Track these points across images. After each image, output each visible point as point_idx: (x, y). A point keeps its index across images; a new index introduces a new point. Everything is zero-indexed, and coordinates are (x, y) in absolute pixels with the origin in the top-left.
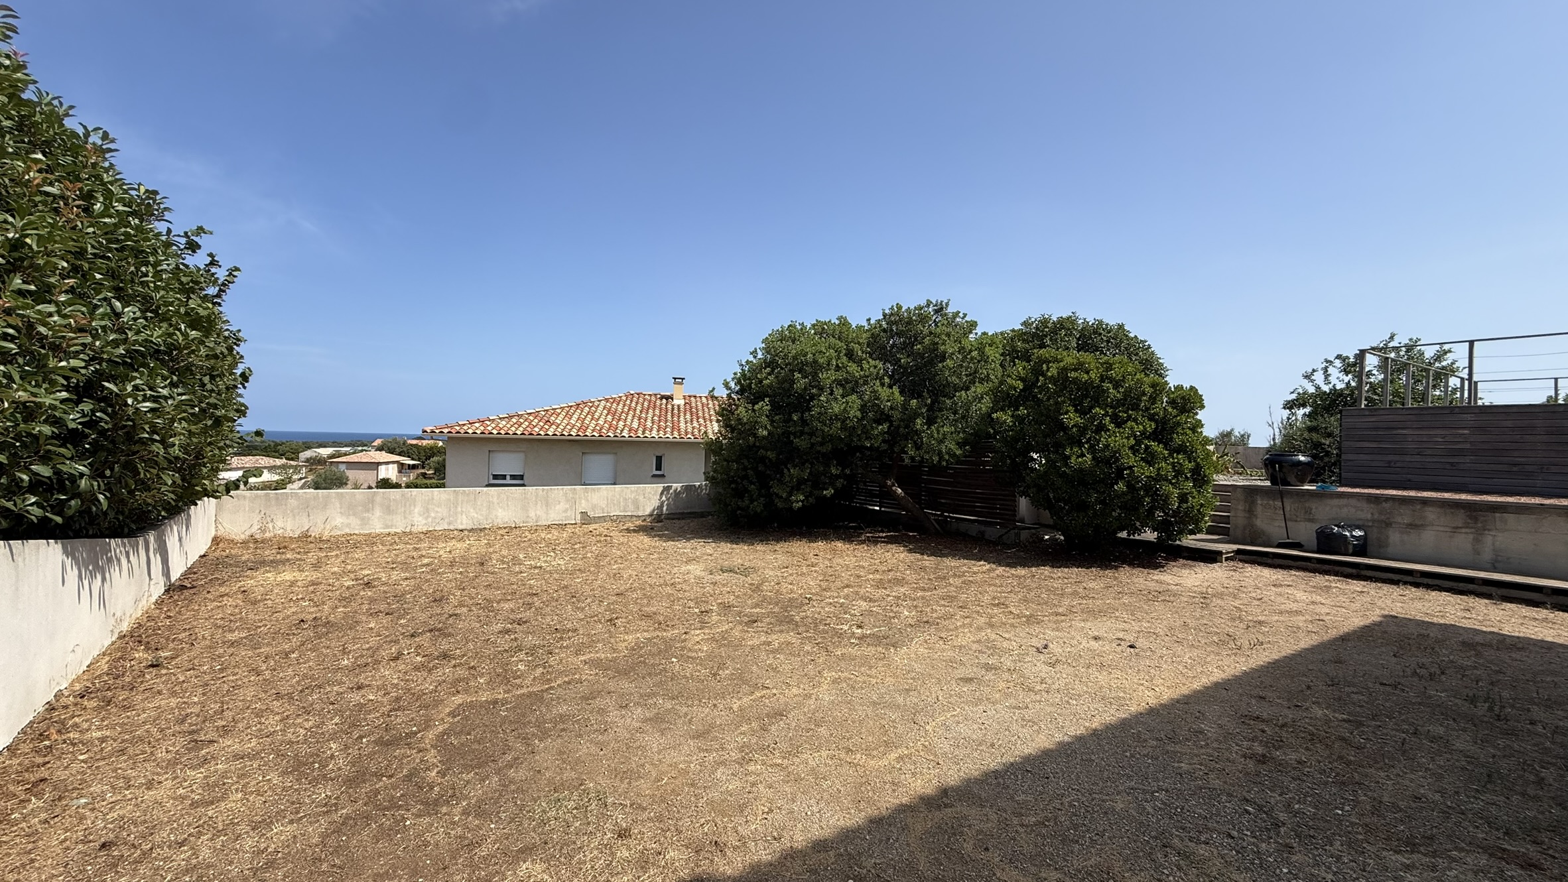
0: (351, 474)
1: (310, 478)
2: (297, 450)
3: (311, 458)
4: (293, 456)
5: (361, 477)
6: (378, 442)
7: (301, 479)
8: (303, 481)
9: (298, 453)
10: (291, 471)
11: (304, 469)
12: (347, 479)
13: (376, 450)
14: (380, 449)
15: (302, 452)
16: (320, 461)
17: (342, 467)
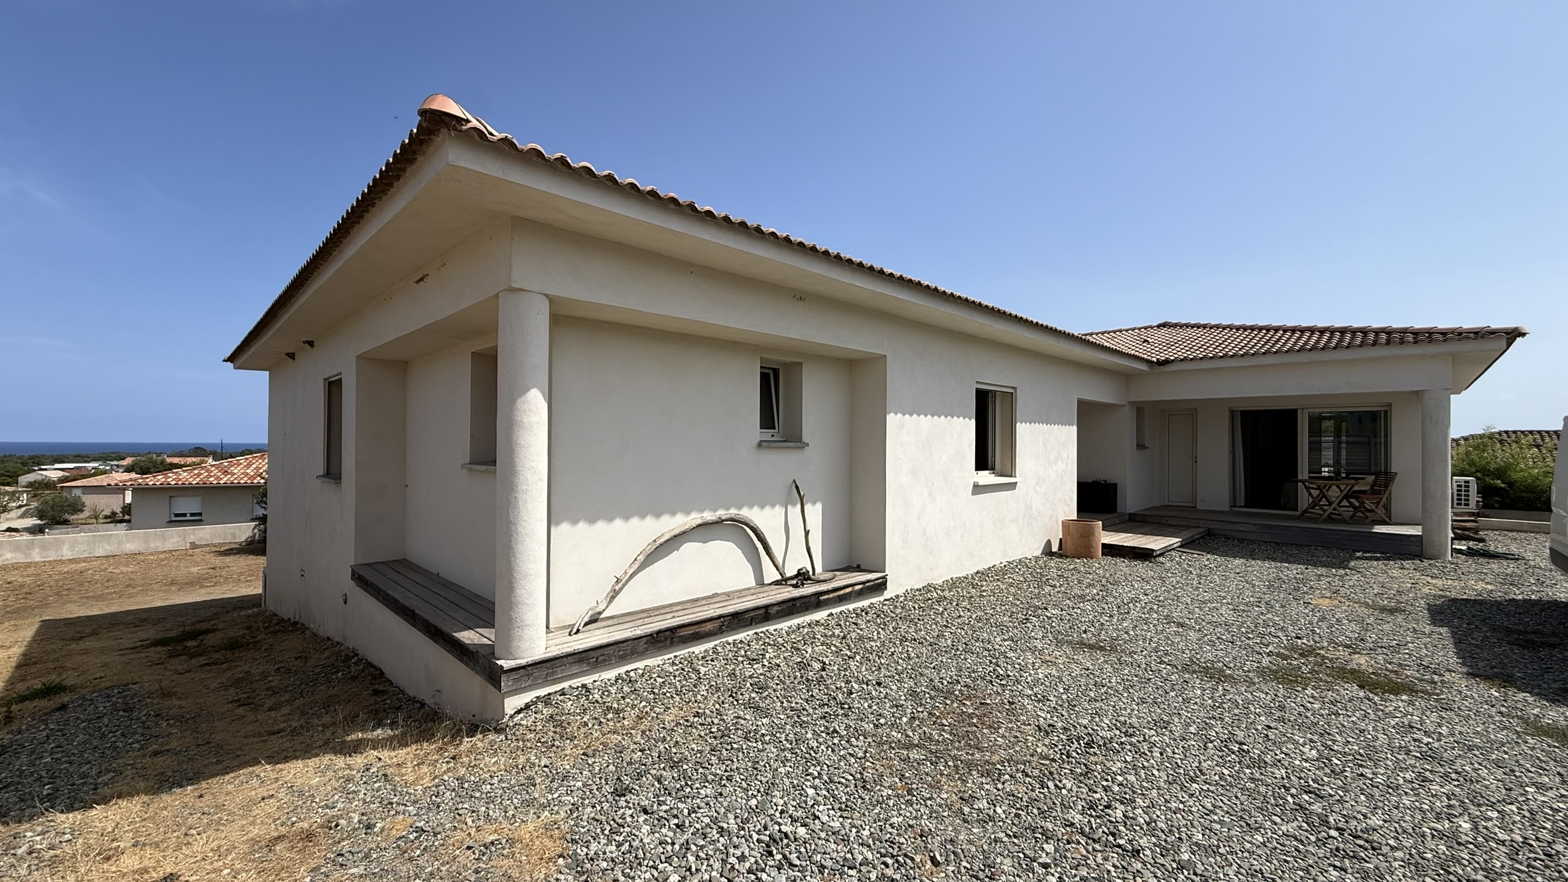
0: (89, 500)
1: (34, 504)
2: (15, 472)
3: (35, 482)
4: (10, 480)
5: (102, 501)
6: (128, 461)
7: (20, 507)
8: (24, 509)
9: (18, 476)
10: (6, 499)
11: (25, 495)
12: (83, 505)
13: (125, 471)
14: (129, 470)
15: (22, 475)
16: (48, 485)
17: (78, 492)
